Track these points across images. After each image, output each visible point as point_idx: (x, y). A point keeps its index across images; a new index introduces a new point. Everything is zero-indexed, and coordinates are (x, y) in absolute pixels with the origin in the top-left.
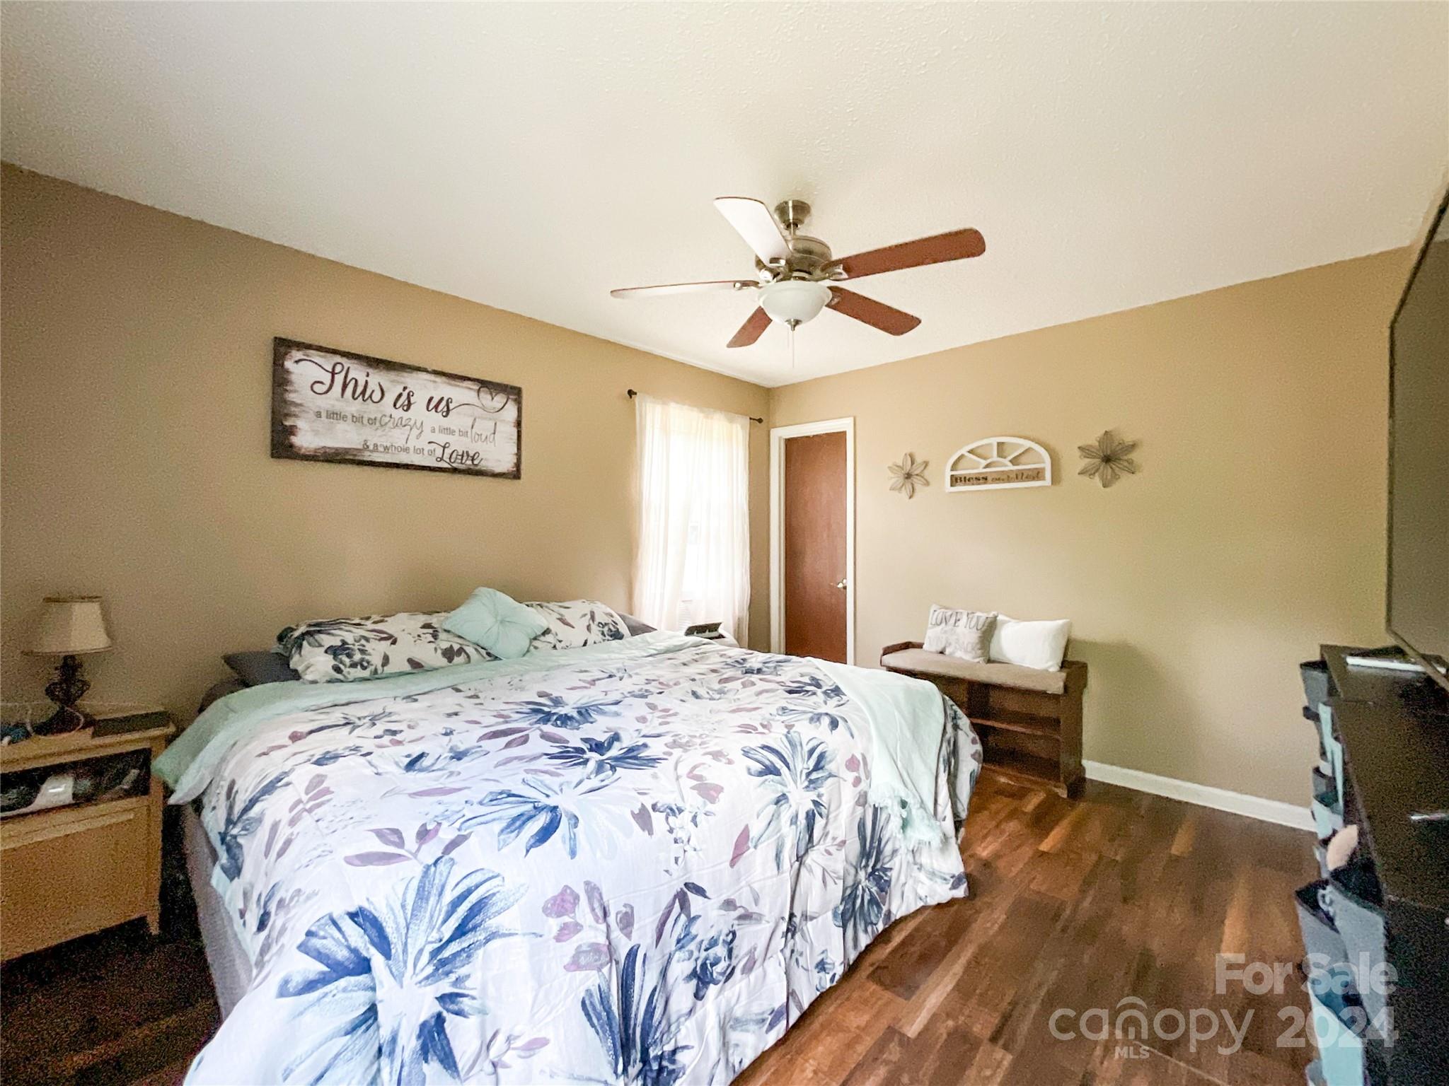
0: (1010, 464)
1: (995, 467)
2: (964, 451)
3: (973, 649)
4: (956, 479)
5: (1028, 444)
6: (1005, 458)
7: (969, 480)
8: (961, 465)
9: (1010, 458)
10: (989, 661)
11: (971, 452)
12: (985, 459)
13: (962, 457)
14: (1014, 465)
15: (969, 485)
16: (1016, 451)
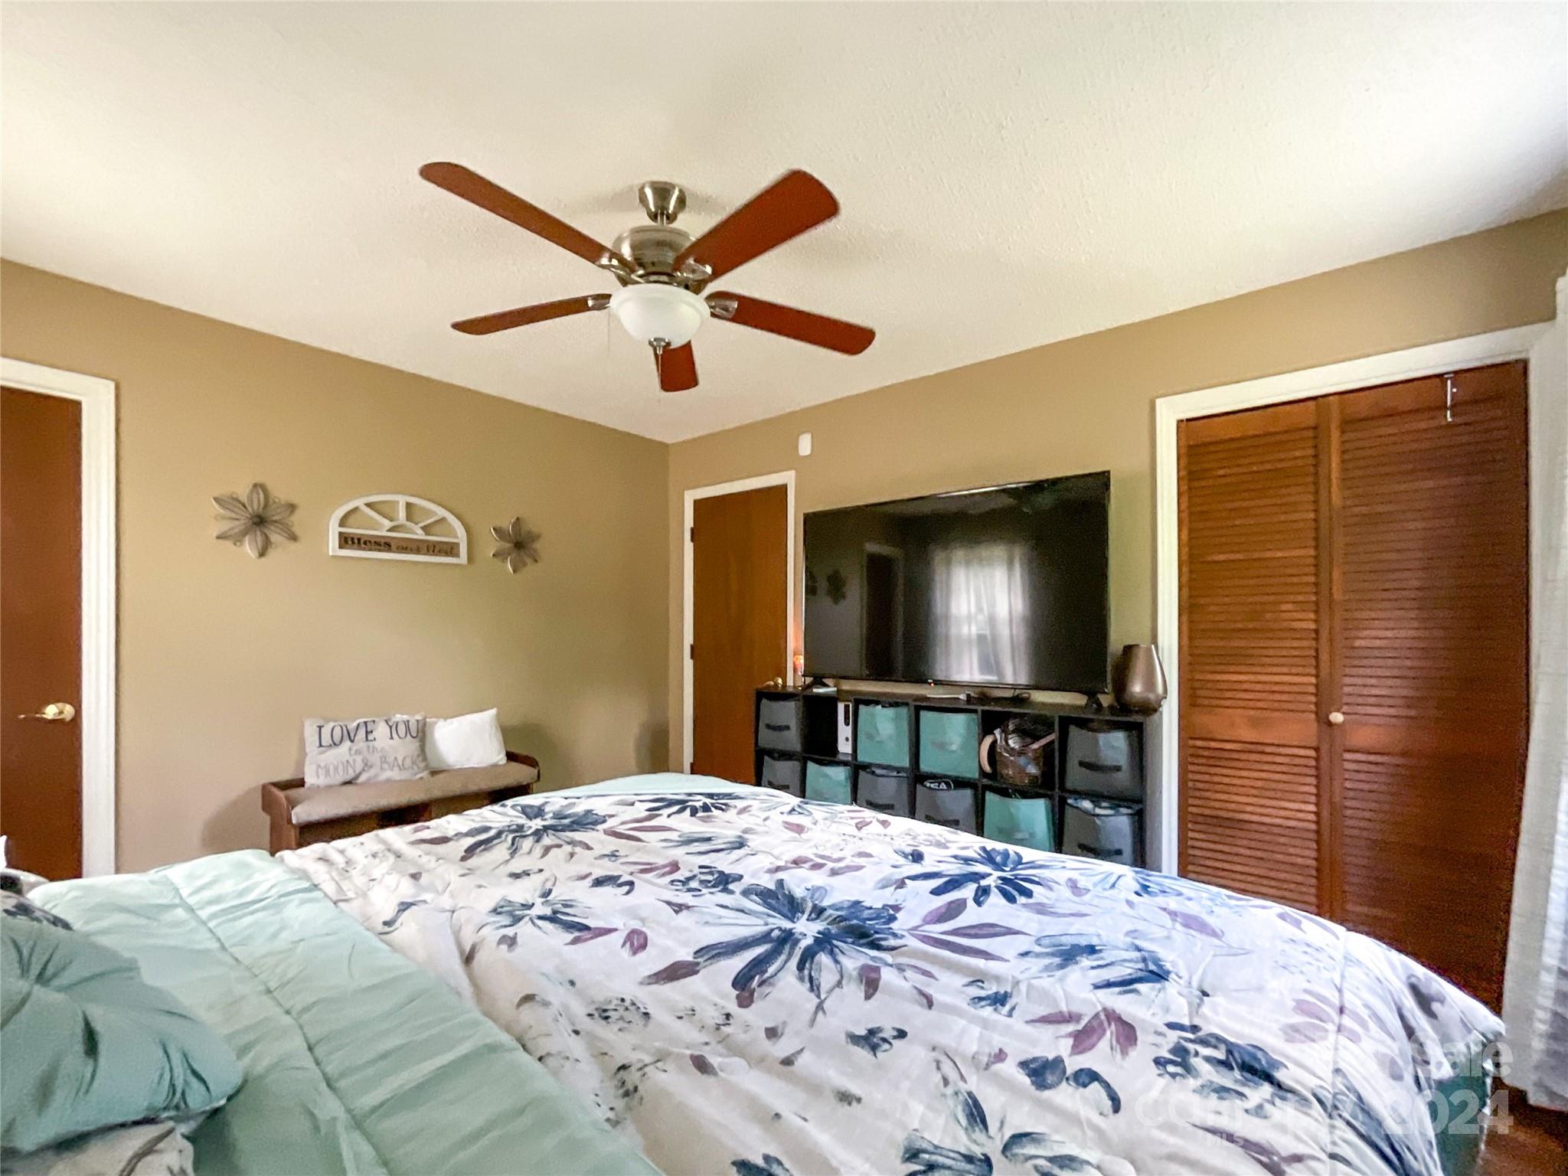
0: (420, 532)
1: (398, 532)
2: (360, 503)
3: (414, 763)
4: (346, 541)
5: (442, 512)
6: (416, 524)
7: (365, 543)
8: (351, 520)
9: (422, 525)
10: (434, 773)
11: (368, 505)
12: (391, 521)
13: (356, 510)
14: (427, 534)
15: (364, 549)
16: (428, 519)
